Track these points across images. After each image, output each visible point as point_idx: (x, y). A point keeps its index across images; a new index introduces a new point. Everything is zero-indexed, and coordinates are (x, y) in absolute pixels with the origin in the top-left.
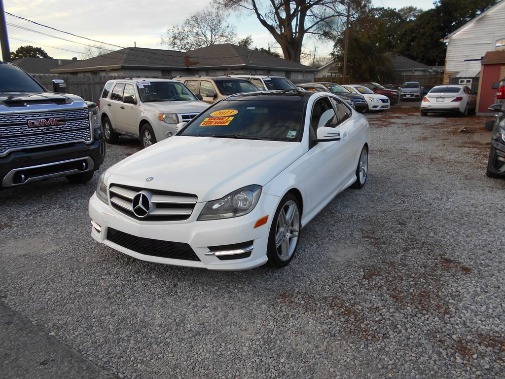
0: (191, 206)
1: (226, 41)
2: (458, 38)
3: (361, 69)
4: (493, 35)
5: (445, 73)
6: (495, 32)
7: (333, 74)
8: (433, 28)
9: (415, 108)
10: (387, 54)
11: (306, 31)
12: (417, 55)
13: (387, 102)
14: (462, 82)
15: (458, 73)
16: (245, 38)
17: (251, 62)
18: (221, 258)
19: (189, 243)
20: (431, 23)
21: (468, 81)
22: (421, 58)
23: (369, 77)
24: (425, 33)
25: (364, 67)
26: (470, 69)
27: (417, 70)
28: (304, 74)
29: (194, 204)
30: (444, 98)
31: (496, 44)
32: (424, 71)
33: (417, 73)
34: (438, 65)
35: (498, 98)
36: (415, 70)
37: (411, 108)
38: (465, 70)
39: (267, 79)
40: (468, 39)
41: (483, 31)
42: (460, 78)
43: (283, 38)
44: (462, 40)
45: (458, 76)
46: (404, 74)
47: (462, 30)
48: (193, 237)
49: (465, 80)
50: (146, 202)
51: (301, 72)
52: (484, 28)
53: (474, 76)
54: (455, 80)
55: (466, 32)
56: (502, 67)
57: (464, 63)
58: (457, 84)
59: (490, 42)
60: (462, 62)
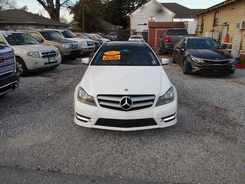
0: (153, 100)
1: (10, 7)
2: (134, 15)
3: (89, 26)
4: (148, 15)
5: (131, 30)
7: (74, 28)
8: (115, 9)
10: (99, 19)
11: (61, 5)
12: (110, 20)
14: (138, 34)
15: (136, 30)
16: (24, 7)
17: (38, 21)
18: (166, 122)
19: (154, 118)
20: (114, 6)
21: (140, 34)
22: (111, 21)
23: (93, 30)
24: (112, 10)
25: (90, 25)
26: (140, 29)
27: (113, 27)
28: (64, 28)
29: (154, 99)
31: (149, 18)
32: (115, 28)
33: (113, 29)
34: (119, 25)
35: (167, 42)
36: (112, 27)
38: (138, 29)
39: (62, 31)
40: (139, 16)
42: (137, 32)
43: (50, 8)
44: (136, 16)
45: (137, 31)
46: (107, 29)
48: (156, 114)
49: (140, 33)
50: (129, 101)
51: (63, 26)
52: (144, 12)
53: (142, 32)
54: (135, 33)
55: (138, 13)
56: (156, 29)
57: (138, 26)
58: (136, 35)
59: (147, 17)
60: (137, 25)
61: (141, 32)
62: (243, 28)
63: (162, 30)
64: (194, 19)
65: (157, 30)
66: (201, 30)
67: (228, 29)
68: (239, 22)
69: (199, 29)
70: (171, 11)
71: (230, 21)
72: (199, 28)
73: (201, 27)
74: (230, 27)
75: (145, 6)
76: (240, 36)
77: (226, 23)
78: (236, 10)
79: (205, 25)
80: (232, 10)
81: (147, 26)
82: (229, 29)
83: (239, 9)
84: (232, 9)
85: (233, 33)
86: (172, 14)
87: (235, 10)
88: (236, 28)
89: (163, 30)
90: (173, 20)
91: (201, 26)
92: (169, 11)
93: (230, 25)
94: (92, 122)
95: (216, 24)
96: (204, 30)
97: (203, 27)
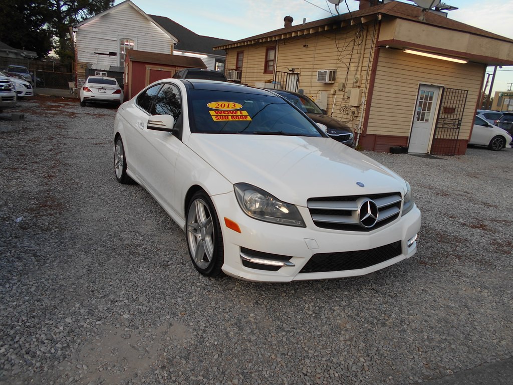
0: (399, 204)
2: (84, 29)
4: (118, 33)
6: (118, 31)
9: (56, 96)
13: (30, 88)
14: (97, 73)
21: (103, 74)
26: (100, 62)
27: (12, 52)
29: (401, 202)
30: (105, 89)
31: (121, 42)
33: (11, 56)
34: (26, 50)
37: (51, 97)
38: (96, 62)
40: (96, 33)
41: (108, 27)
42: (96, 70)
44: (90, 32)
45: (94, 67)
47: (89, 23)
49: (101, 73)
50: (373, 208)
52: (110, 25)
53: (108, 70)
54: (92, 72)
55: (93, 26)
56: (146, 66)
57: (95, 56)
58: (94, 75)
59: (116, 39)
60: (91, 54)
61: (104, 71)
62: (330, 82)
63: (159, 69)
64: (207, 56)
65: (149, 68)
66: (237, 79)
67: (298, 80)
68: (323, 71)
69: (234, 75)
70: (168, 33)
71: (301, 67)
72: (234, 73)
73: (238, 73)
74: (301, 77)
75: (111, 13)
76: (325, 94)
77: (293, 70)
78: (313, 48)
79: (245, 69)
80: (305, 49)
81: (117, 58)
82: (300, 81)
83: (317, 48)
84: (304, 46)
85: (308, 88)
86: (171, 39)
87: (309, 49)
88: (318, 80)
89: (163, 70)
90: (172, 52)
91: (236, 70)
92: (163, 32)
93: (301, 74)
94: (294, 266)
95: (271, 69)
96: (242, 79)
97: (241, 74)
